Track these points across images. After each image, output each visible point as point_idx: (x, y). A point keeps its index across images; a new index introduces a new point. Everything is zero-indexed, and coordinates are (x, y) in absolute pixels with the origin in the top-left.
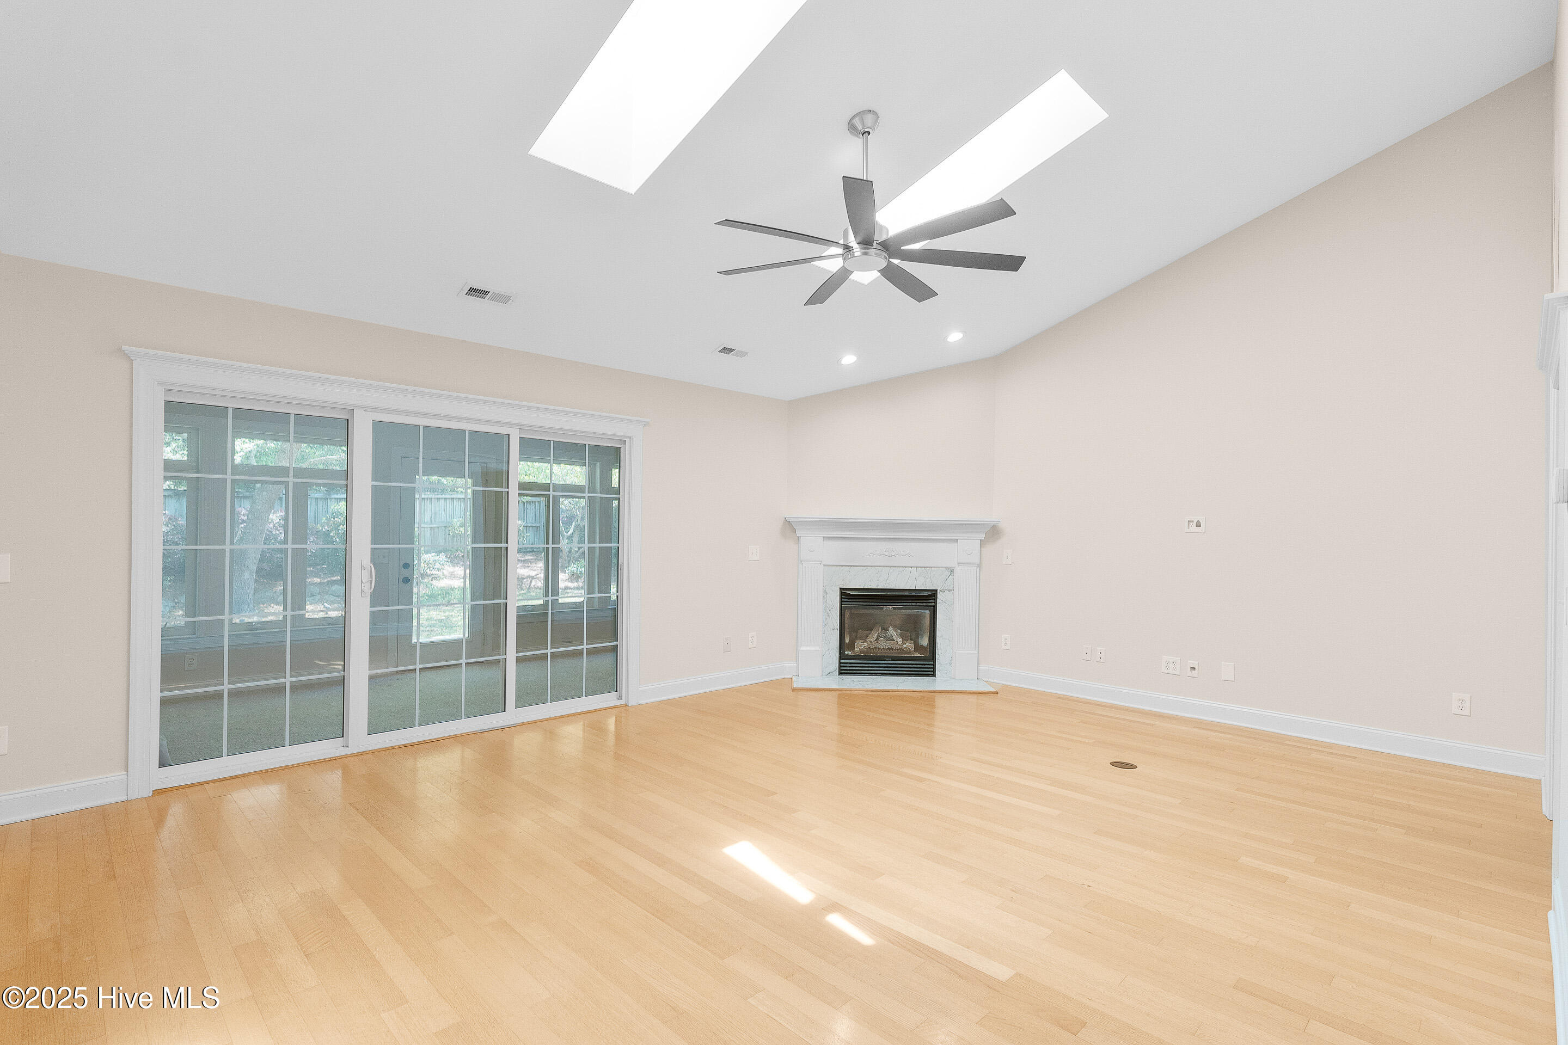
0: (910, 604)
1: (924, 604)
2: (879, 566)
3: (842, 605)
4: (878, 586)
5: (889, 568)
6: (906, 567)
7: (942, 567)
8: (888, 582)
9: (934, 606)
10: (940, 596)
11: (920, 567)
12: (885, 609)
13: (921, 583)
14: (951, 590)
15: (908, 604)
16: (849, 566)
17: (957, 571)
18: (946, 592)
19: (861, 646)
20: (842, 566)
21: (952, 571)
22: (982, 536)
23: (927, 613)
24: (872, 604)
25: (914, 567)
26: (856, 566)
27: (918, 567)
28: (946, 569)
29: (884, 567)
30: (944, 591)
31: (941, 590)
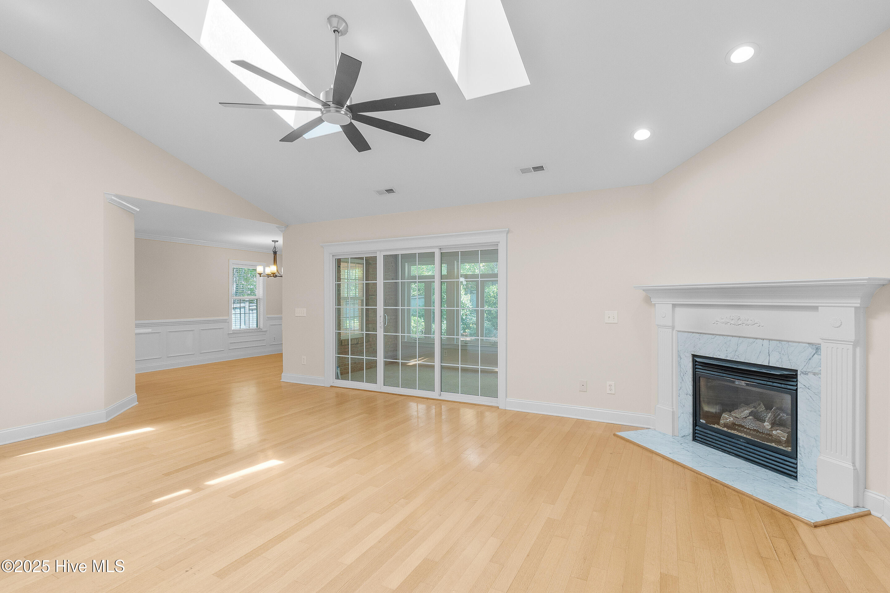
0: (765, 383)
1: (783, 386)
2: (728, 336)
3: (696, 371)
4: (727, 356)
5: (738, 338)
6: (756, 339)
7: (802, 343)
8: (737, 354)
9: (794, 390)
10: (801, 378)
11: (774, 340)
12: (737, 383)
13: (777, 360)
14: (817, 374)
15: (762, 382)
16: (698, 333)
17: (823, 348)
18: (811, 375)
19: (727, 419)
20: (693, 333)
21: (817, 349)
23: (788, 398)
24: (724, 375)
25: (767, 339)
26: (706, 334)
27: (772, 340)
28: (807, 345)
29: (733, 336)
30: (806, 373)
31: (802, 372)
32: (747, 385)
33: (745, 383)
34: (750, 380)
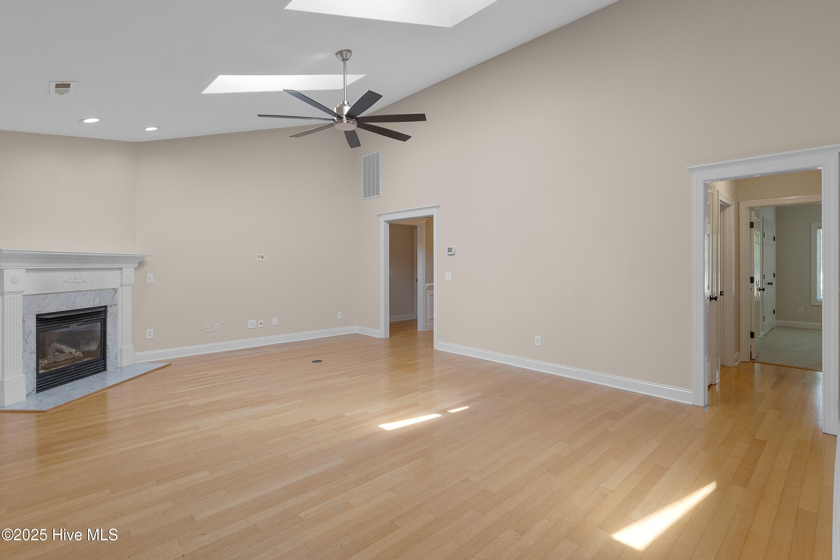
1: (97, 319)
2: (69, 292)
3: (37, 329)
4: (68, 308)
5: (76, 293)
6: (87, 291)
7: (110, 289)
8: (75, 305)
9: (104, 318)
10: (109, 310)
13: (97, 303)
14: (115, 305)
16: (44, 294)
17: (119, 291)
18: (113, 306)
20: (39, 295)
21: (116, 291)
22: (136, 265)
23: (98, 326)
24: (61, 324)
25: (93, 290)
26: (51, 293)
27: (96, 290)
28: (112, 290)
29: (72, 292)
30: (111, 306)
31: (110, 306)
32: (78, 325)
33: (77, 324)
34: (79, 321)
